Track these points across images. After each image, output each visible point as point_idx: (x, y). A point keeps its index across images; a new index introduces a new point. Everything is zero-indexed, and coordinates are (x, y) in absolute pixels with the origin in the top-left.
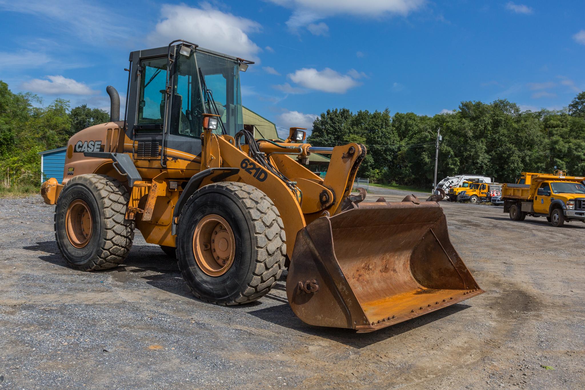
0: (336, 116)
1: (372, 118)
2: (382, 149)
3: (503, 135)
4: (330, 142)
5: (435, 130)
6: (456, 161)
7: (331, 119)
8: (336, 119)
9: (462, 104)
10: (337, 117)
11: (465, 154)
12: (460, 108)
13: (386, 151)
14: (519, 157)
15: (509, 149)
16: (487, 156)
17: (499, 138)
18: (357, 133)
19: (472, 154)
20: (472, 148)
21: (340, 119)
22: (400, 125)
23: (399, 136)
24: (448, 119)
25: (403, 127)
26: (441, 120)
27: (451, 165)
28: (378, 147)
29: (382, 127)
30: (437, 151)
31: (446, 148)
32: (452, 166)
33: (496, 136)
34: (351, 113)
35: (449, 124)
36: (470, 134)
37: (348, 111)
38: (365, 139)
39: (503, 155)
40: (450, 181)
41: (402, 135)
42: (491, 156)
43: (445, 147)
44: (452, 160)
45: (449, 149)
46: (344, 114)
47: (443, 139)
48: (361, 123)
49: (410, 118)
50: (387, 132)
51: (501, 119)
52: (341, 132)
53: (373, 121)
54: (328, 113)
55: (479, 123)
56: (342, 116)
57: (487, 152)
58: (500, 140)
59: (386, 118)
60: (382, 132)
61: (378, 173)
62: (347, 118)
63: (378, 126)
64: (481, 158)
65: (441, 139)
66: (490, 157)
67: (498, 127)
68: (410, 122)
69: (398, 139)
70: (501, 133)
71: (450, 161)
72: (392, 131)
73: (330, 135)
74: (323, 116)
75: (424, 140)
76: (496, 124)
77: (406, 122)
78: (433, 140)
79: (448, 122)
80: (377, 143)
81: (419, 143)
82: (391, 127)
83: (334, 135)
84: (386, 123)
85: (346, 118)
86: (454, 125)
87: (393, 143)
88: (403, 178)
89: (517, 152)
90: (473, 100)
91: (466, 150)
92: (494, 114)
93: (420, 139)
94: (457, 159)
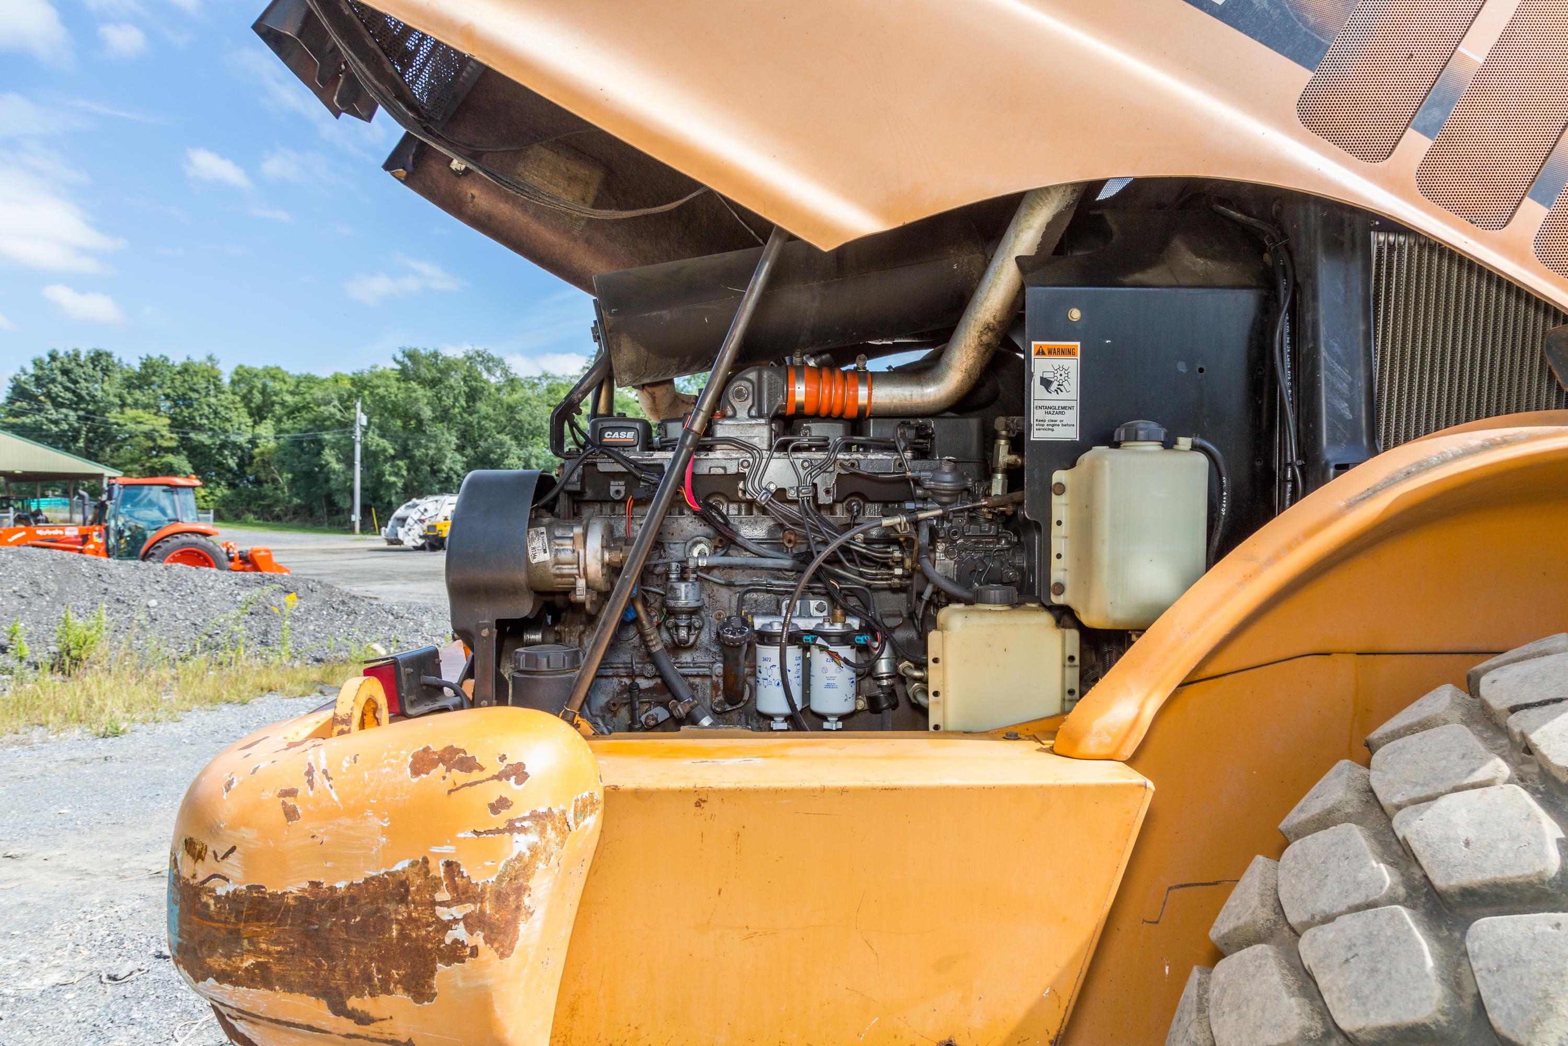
0: (79, 365)
1: (179, 373)
2: (214, 444)
3: (487, 417)
4: (66, 427)
5: (346, 403)
6: (400, 468)
7: (65, 372)
8: (78, 371)
9: (404, 352)
10: (82, 367)
11: (418, 453)
12: (395, 359)
13: (223, 446)
14: (520, 459)
15: (501, 444)
16: (458, 457)
17: (479, 423)
18: (146, 407)
19: (431, 452)
20: (431, 441)
21: (91, 372)
22: (250, 391)
23: (251, 415)
24: (376, 382)
25: (258, 398)
26: (360, 384)
27: (390, 475)
28: (204, 438)
29: (208, 395)
30: (358, 448)
31: (376, 441)
32: (393, 479)
33: (474, 419)
34: (120, 360)
35: (381, 391)
36: (427, 413)
37: (109, 355)
38: (168, 421)
39: (492, 456)
40: (422, 508)
41: (258, 415)
42: (467, 457)
43: (377, 438)
44: (392, 466)
45: (385, 443)
46: (98, 360)
47: (369, 422)
48: (150, 384)
49: (274, 378)
50: (222, 406)
51: (483, 387)
52: (95, 402)
53: (185, 381)
54: (53, 358)
55: (443, 392)
56: (95, 367)
57: (460, 449)
58: (481, 428)
59: (214, 374)
60: (209, 406)
61: (203, 497)
62: (109, 371)
63: (197, 391)
64: (448, 461)
65: (365, 423)
66: (465, 459)
67: (474, 401)
68: (274, 385)
69: (250, 422)
70: (483, 413)
71: (387, 468)
72: (234, 403)
73: (64, 410)
74: (37, 364)
75: (320, 424)
76: (473, 395)
77: (265, 386)
78: (346, 426)
79: (378, 387)
80: (199, 428)
81: (311, 430)
82: (231, 397)
83: (76, 410)
84: (215, 385)
85: (106, 371)
86: (390, 393)
87: (239, 429)
88: (269, 506)
89: (515, 450)
90: (424, 347)
91: (418, 445)
92: (470, 376)
93: (313, 421)
94: (401, 463)
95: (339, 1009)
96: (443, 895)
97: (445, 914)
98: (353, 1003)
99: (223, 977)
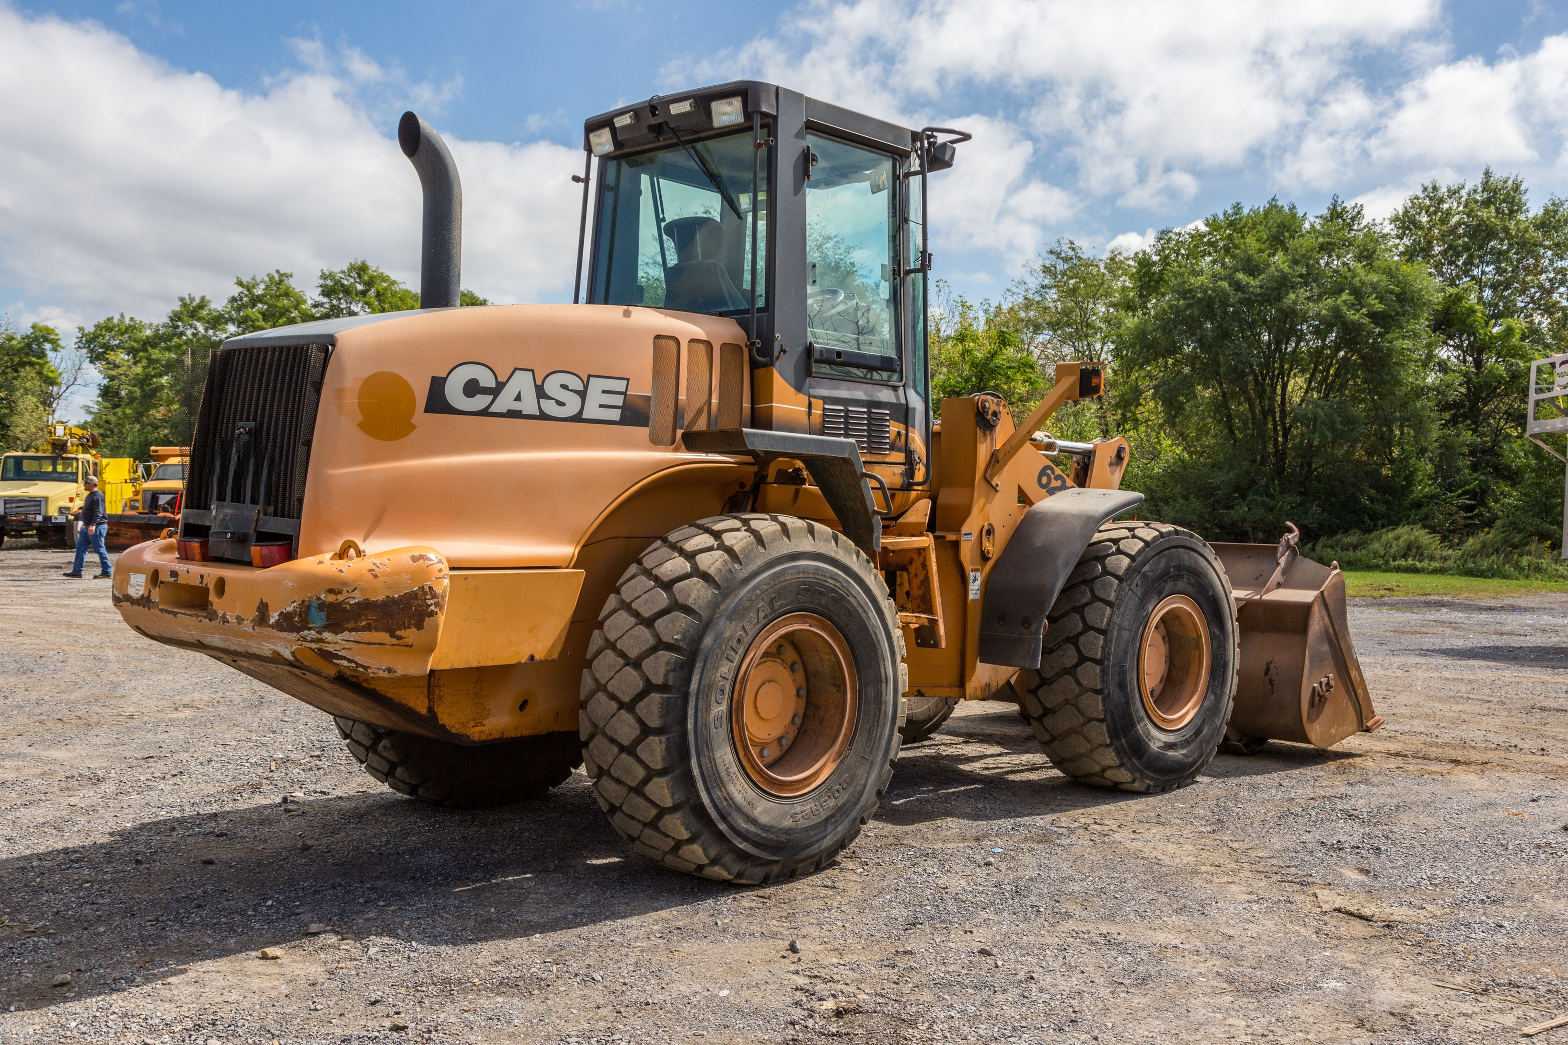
95: (393, 636)
96: (429, 597)
97: (429, 602)
98: (398, 633)
99: (350, 630)
